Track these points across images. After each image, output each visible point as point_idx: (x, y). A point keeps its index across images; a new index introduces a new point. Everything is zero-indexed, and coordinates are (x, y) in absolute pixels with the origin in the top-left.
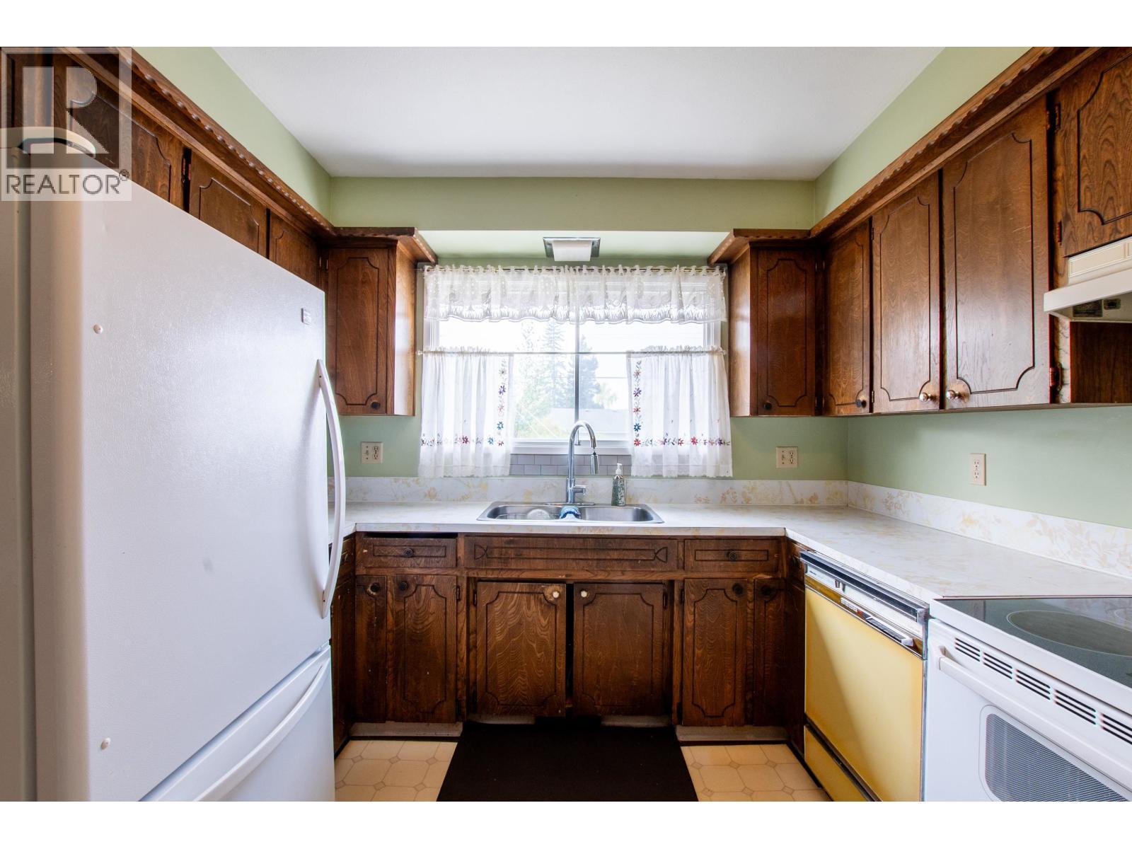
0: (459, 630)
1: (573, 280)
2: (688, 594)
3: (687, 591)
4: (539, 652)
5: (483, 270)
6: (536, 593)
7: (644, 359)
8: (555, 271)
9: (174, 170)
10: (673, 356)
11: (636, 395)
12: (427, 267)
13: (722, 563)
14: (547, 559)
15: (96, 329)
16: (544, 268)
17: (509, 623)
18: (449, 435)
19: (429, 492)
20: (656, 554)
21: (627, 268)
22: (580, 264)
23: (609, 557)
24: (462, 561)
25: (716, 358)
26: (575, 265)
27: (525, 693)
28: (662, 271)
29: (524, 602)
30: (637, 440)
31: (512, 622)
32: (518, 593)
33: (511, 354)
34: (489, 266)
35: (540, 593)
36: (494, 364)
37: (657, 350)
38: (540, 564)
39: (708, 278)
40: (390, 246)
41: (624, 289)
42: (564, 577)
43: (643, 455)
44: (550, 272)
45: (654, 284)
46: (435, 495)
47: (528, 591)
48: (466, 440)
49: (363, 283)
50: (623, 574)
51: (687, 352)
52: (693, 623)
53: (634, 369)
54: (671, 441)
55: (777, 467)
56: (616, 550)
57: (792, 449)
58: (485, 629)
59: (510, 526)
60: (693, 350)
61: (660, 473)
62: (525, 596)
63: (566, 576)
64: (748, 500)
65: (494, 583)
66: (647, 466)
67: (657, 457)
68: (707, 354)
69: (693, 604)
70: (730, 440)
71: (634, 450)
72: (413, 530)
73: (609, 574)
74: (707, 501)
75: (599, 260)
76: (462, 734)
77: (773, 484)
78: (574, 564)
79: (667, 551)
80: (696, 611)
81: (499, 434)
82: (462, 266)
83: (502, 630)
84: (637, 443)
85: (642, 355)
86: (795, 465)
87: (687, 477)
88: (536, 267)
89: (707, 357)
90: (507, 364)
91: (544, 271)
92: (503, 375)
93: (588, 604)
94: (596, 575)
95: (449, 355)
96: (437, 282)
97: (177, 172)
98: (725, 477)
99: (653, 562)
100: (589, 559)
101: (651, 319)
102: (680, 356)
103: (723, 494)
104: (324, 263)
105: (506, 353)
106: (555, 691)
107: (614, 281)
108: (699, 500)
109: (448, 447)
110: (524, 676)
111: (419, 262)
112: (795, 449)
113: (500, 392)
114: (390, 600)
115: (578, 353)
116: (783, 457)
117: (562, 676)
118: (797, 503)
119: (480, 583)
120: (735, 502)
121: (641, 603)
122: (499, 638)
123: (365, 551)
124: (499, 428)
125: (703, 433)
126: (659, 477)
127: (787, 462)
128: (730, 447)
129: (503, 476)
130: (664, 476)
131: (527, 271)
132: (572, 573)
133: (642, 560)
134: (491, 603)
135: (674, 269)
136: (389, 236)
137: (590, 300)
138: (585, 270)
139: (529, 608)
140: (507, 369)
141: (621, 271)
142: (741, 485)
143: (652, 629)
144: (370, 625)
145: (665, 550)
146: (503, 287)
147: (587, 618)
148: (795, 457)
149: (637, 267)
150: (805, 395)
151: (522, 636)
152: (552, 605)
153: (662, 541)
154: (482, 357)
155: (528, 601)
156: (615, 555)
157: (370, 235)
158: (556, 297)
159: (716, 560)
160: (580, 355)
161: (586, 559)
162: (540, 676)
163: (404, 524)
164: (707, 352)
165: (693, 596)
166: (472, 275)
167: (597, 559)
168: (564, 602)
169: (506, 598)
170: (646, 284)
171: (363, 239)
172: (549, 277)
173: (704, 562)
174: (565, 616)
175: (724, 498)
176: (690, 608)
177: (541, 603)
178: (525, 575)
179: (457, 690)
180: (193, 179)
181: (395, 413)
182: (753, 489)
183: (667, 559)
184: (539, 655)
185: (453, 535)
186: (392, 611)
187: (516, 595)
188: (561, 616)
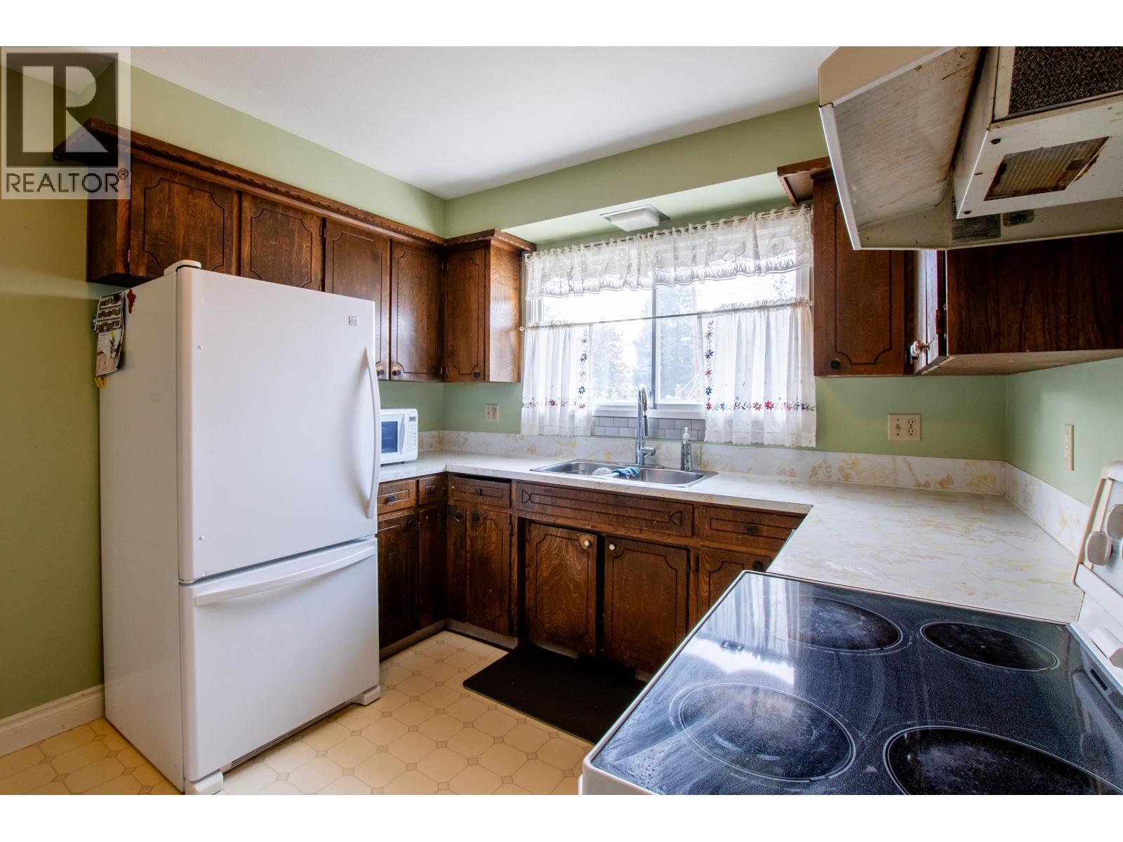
0: (512, 561)
1: (645, 247)
2: (703, 564)
3: (702, 560)
4: (575, 593)
5: (568, 250)
6: (573, 540)
7: (715, 319)
8: (628, 241)
9: (314, 236)
10: (748, 313)
11: (708, 357)
12: (526, 255)
13: (740, 536)
14: (575, 509)
15: (199, 347)
16: (618, 240)
17: (552, 563)
18: (541, 399)
19: (531, 447)
20: (671, 517)
21: (698, 225)
22: (651, 229)
23: (626, 515)
24: (514, 503)
25: (799, 310)
26: (646, 232)
27: (564, 626)
28: (736, 222)
29: (564, 546)
30: (708, 404)
31: (555, 562)
32: (559, 537)
33: (591, 325)
34: (573, 246)
35: (576, 540)
36: (578, 333)
37: (730, 307)
38: (570, 513)
39: (792, 220)
40: (486, 245)
41: (694, 248)
42: (590, 528)
43: (716, 419)
44: (624, 243)
45: (729, 237)
46: (535, 451)
47: (567, 536)
48: (553, 403)
49: (469, 277)
50: (641, 533)
51: (763, 307)
52: (708, 593)
53: (705, 331)
54: (742, 405)
55: (889, 439)
56: (634, 508)
57: (914, 417)
58: (535, 563)
59: (573, 480)
60: (771, 304)
61: (731, 440)
62: (564, 540)
63: (592, 527)
64: (847, 477)
65: (542, 526)
66: (717, 431)
67: (729, 422)
68: (789, 307)
69: (708, 575)
70: (815, 405)
71: (706, 413)
72: (480, 473)
73: (628, 531)
74: (793, 474)
75: (666, 223)
76: (516, 648)
77: (885, 459)
78: (597, 516)
79: (682, 516)
80: (711, 582)
81: (581, 398)
82: (552, 250)
83: (548, 567)
84: (709, 407)
85: (716, 314)
86: (917, 438)
87: (762, 445)
88: (612, 240)
89: (788, 311)
90: (588, 333)
91: (619, 242)
92: (584, 344)
93: (616, 558)
94: (617, 530)
95: (543, 329)
96: (535, 265)
97: (316, 236)
98: (806, 447)
99: (667, 525)
100: (609, 514)
101: (724, 275)
102: (756, 312)
103: (814, 468)
104: (445, 267)
105: (587, 324)
106: (587, 632)
107: (684, 242)
108: (783, 472)
109: (542, 409)
110: (563, 612)
111: (518, 254)
112: (917, 418)
113: (582, 360)
114: (468, 528)
115: (655, 318)
116: (898, 427)
117: (593, 619)
118: (919, 486)
119: (533, 525)
120: (829, 478)
121: (664, 565)
122: (545, 574)
123: (453, 487)
124: (580, 392)
125: (780, 395)
126: (730, 443)
127: (903, 433)
128: (815, 412)
129: (585, 436)
130: (734, 443)
131: (604, 245)
132: (598, 525)
133: (657, 521)
134: (540, 542)
135: (749, 217)
136: (480, 239)
137: (660, 263)
138: (655, 236)
139: (567, 552)
140: (588, 337)
141: (691, 230)
142: (836, 459)
143: (676, 594)
144: (455, 545)
145: (679, 514)
146: (584, 263)
147: (615, 571)
148: (916, 427)
149: (708, 223)
150: (890, 349)
151: (562, 576)
152: (584, 551)
153: (676, 504)
154: (568, 329)
155: (567, 546)
156: (632, 513)
157: (467, 241)
158: (629, 266)
159: (733, 532)
160: (657, 319)
161: (606, 514)
162: (576, 615)
163: (475, 469)
164: (788, 305)
165: (708, 566)
166: (561, 256)
167: (617, 515)
168: (594, 551)
169: (551, 541)
170: (720, 239)
171: (464, 245)
172: (625, 247)
173: (721, 533)
174: (595, 565)
175: (814, 472)
176: (705, 577)
177: (577, 550)
178: (560, 521)
179: (510, 610)
180: (327, 236)
181: (491, 380)
182: (854, 463)
183: (681, 524)
184: (575, 596)
185: (509, 481)
186: (469, 536)
187: (558, 539)
188: (592, 564)
